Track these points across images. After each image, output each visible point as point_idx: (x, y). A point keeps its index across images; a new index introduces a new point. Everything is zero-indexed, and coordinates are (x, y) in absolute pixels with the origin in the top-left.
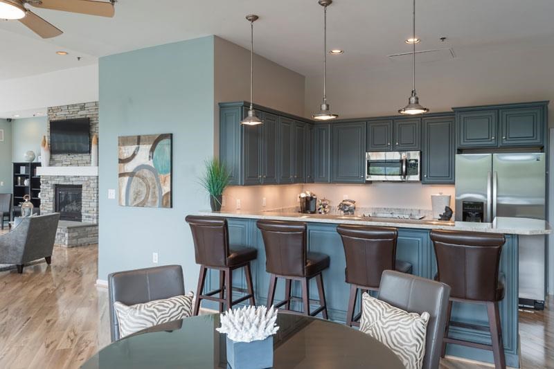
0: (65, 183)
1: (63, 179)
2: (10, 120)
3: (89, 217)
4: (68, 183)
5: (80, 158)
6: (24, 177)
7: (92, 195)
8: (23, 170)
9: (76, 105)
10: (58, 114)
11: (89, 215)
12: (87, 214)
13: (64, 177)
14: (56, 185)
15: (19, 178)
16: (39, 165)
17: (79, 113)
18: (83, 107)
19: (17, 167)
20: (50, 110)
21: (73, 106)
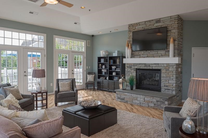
0: (145, 68)
1: (144, 65)
2: (93, 36)
3: (169, 90)
4: (148, 68)
5: (156, 53)
6: (102, 64)
7: (172, 76)
8: (102, 61)
9: (152, 20)
10: (136, 27)
11: (169, 88)
12: (166, 88)
13: (145, 64)
14: (137, 69)
15: (100, 65)
16: (125, 57)
17: (155, 25)
18: (158, 21)
19: (99, 59)
20: (130, 26)
21: (150, 21)
